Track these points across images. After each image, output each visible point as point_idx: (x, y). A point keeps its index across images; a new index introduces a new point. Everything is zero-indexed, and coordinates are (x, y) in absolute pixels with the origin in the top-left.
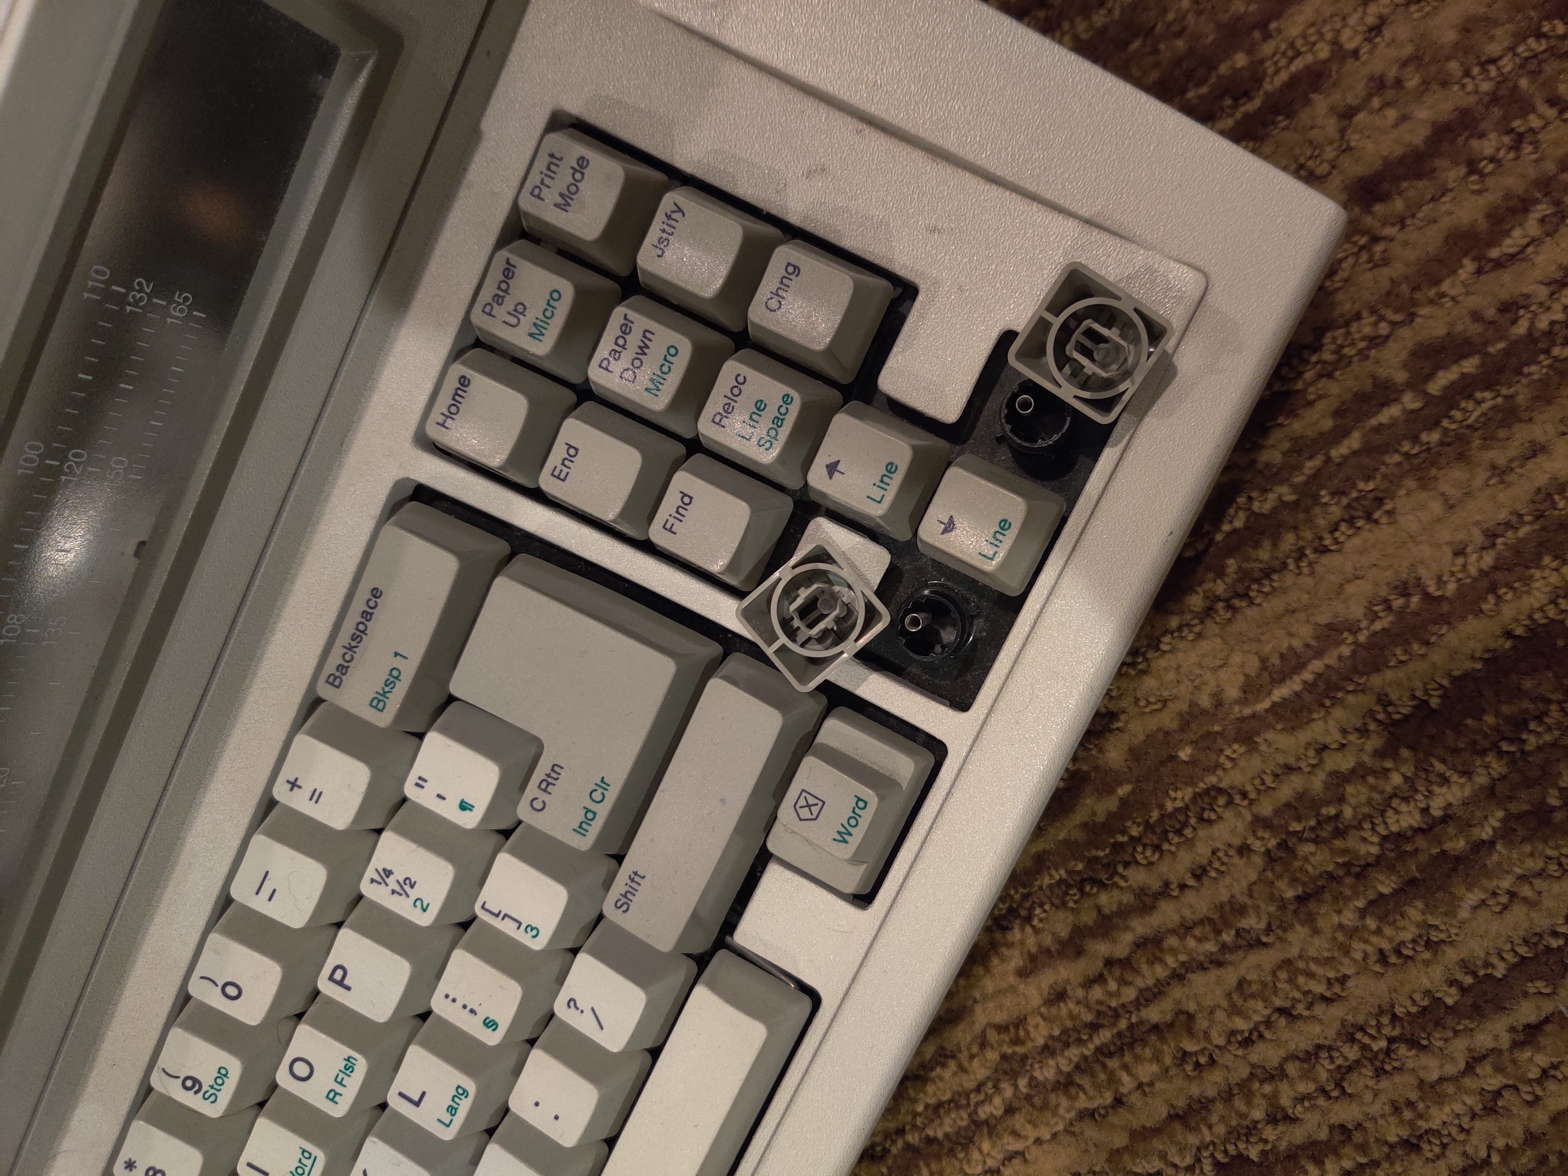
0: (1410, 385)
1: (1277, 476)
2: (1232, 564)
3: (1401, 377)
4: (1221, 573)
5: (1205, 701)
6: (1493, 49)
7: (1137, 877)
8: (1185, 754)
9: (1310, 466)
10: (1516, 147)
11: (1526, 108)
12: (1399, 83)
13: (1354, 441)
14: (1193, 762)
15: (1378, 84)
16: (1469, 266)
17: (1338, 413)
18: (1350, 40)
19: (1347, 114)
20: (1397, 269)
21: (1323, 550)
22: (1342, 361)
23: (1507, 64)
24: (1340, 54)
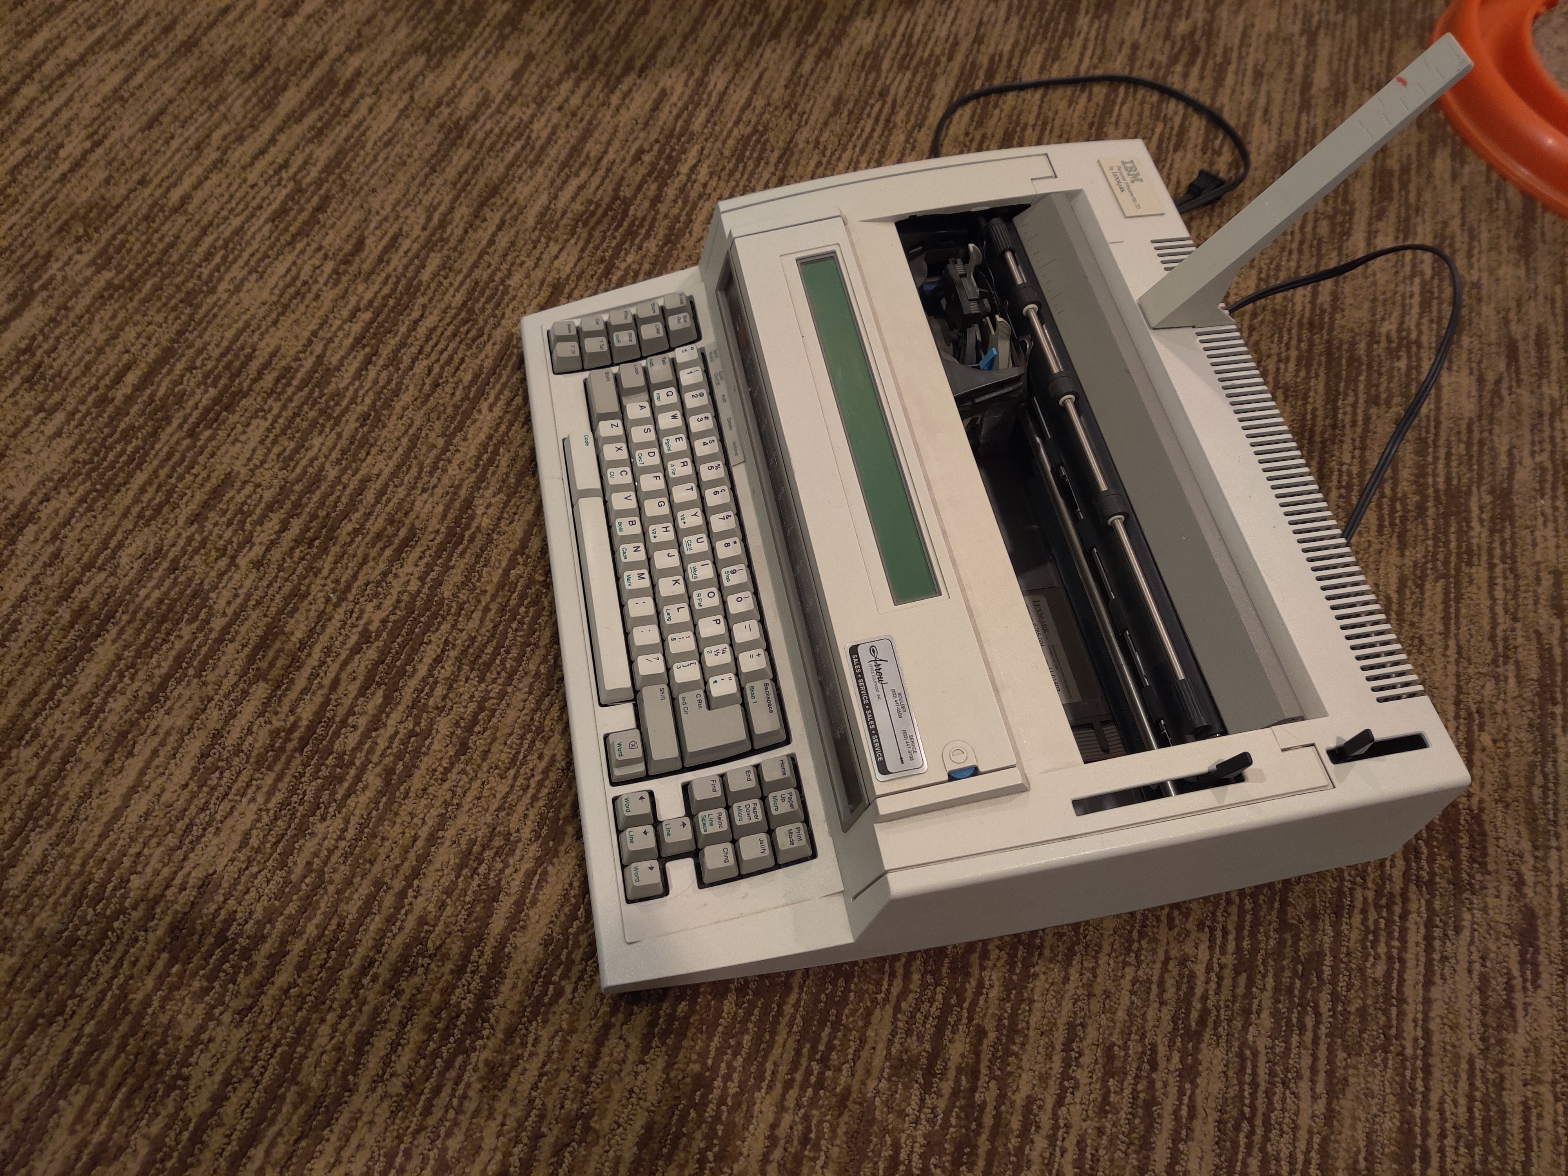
0: (559, 983)
1: (578, 933)
2: (573, 901)
3: (563, 983)
4: (575, 897)
5: (555, 861)
6: (598, 1091)
7: (541, 803)
8: (551, 843)
9: (571, 942)
12: (619, 1064)
13: (563, 957)
14: (548, 843)
15: (624, 1061)
16: (565, 1026)
17: (573, 962)
18: (641, 1068)
21: (551, 922)
23: (592, 1089)
24: (642, 1062)
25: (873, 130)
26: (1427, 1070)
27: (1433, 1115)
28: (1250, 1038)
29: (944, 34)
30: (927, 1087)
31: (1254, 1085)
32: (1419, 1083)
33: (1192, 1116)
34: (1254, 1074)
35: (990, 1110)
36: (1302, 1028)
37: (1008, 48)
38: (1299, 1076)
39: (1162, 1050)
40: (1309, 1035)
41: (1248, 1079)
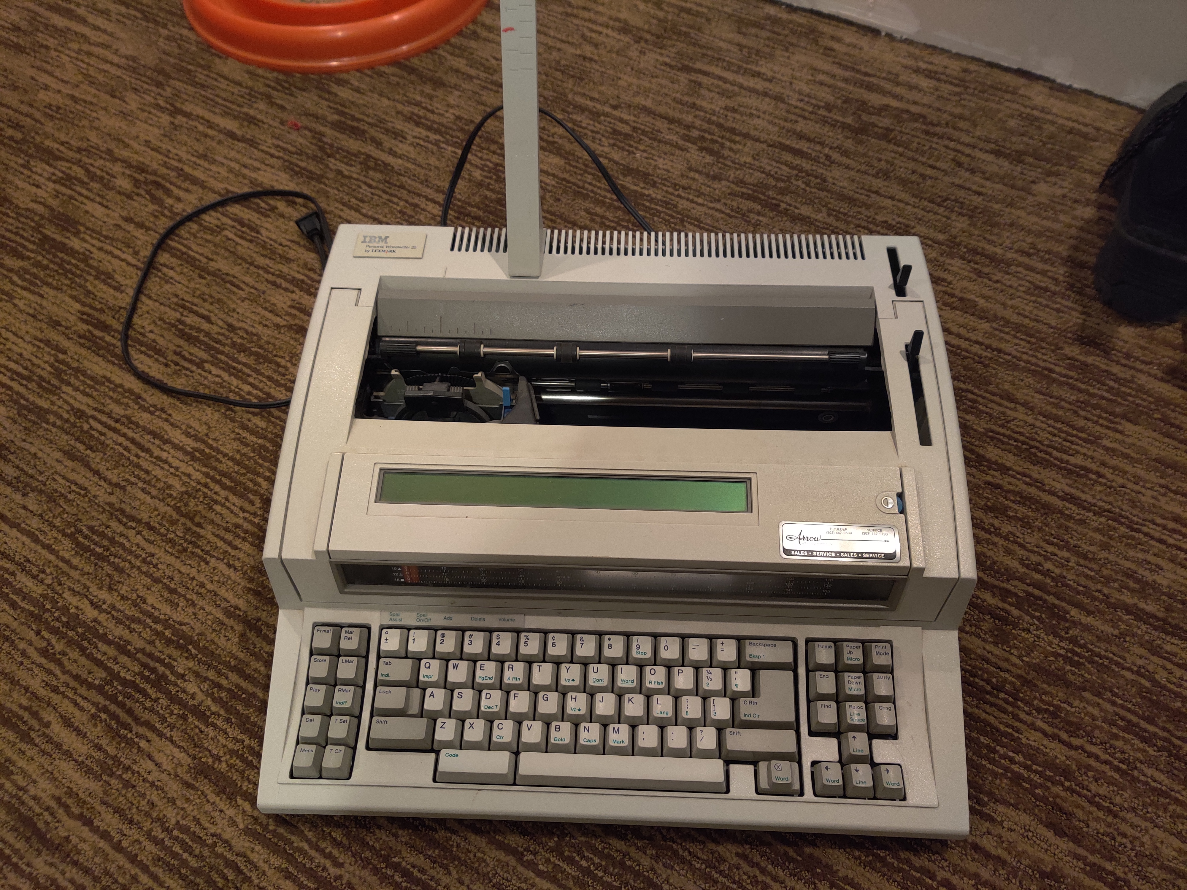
0: (938, 882)
1: (898, 858)
2: (871, 858)
3: (939, 878)
4: (867, 856)
5: (835, 868)
6: (1023, 861)
7: (781, 874)
8: (818, 870)
9: (905, 867)
10: (1006, 879)
11: (1015, 877)
12: (1003, 842)
13: (918, 875)
14: (818, 874)
15: (1000, 837)
16: (973, 882)
17: (921, 867)
18: (1005, 824)
19: (989, 833)
20: (962, 865)
21: (888, 880)
22: (934, 862)
23: (1022, 867)
24: (1001, 823)
25: (124, 435)
26: (1000, 351)
27: (1025, 357)
28: (981, 430)
29: (30, 347)
30: (1015, 626)
31: (1009, 437)
32: (1007, 357)
33: (1030, 477)
34: (1004, 435)
35: (1030, 589)
36: (975, 401)
37: (77, 306)
38: (1004, 413)
39: (989, 478)
40: (979, 399)
41: (1006, 440)
